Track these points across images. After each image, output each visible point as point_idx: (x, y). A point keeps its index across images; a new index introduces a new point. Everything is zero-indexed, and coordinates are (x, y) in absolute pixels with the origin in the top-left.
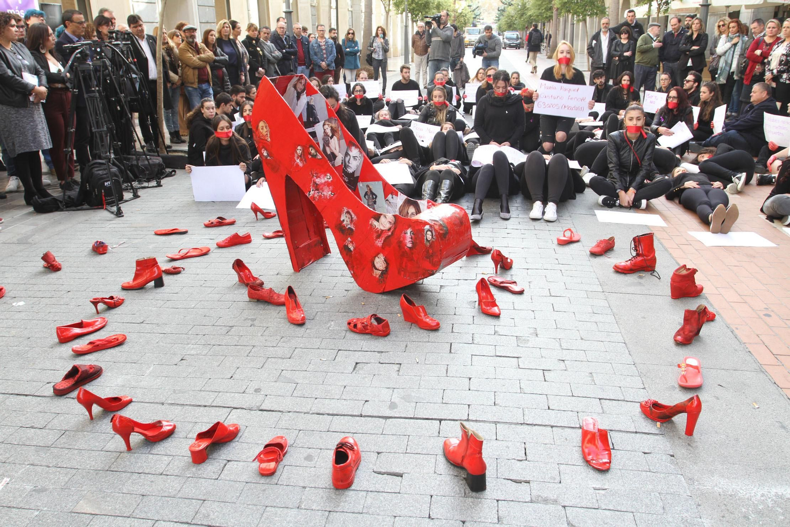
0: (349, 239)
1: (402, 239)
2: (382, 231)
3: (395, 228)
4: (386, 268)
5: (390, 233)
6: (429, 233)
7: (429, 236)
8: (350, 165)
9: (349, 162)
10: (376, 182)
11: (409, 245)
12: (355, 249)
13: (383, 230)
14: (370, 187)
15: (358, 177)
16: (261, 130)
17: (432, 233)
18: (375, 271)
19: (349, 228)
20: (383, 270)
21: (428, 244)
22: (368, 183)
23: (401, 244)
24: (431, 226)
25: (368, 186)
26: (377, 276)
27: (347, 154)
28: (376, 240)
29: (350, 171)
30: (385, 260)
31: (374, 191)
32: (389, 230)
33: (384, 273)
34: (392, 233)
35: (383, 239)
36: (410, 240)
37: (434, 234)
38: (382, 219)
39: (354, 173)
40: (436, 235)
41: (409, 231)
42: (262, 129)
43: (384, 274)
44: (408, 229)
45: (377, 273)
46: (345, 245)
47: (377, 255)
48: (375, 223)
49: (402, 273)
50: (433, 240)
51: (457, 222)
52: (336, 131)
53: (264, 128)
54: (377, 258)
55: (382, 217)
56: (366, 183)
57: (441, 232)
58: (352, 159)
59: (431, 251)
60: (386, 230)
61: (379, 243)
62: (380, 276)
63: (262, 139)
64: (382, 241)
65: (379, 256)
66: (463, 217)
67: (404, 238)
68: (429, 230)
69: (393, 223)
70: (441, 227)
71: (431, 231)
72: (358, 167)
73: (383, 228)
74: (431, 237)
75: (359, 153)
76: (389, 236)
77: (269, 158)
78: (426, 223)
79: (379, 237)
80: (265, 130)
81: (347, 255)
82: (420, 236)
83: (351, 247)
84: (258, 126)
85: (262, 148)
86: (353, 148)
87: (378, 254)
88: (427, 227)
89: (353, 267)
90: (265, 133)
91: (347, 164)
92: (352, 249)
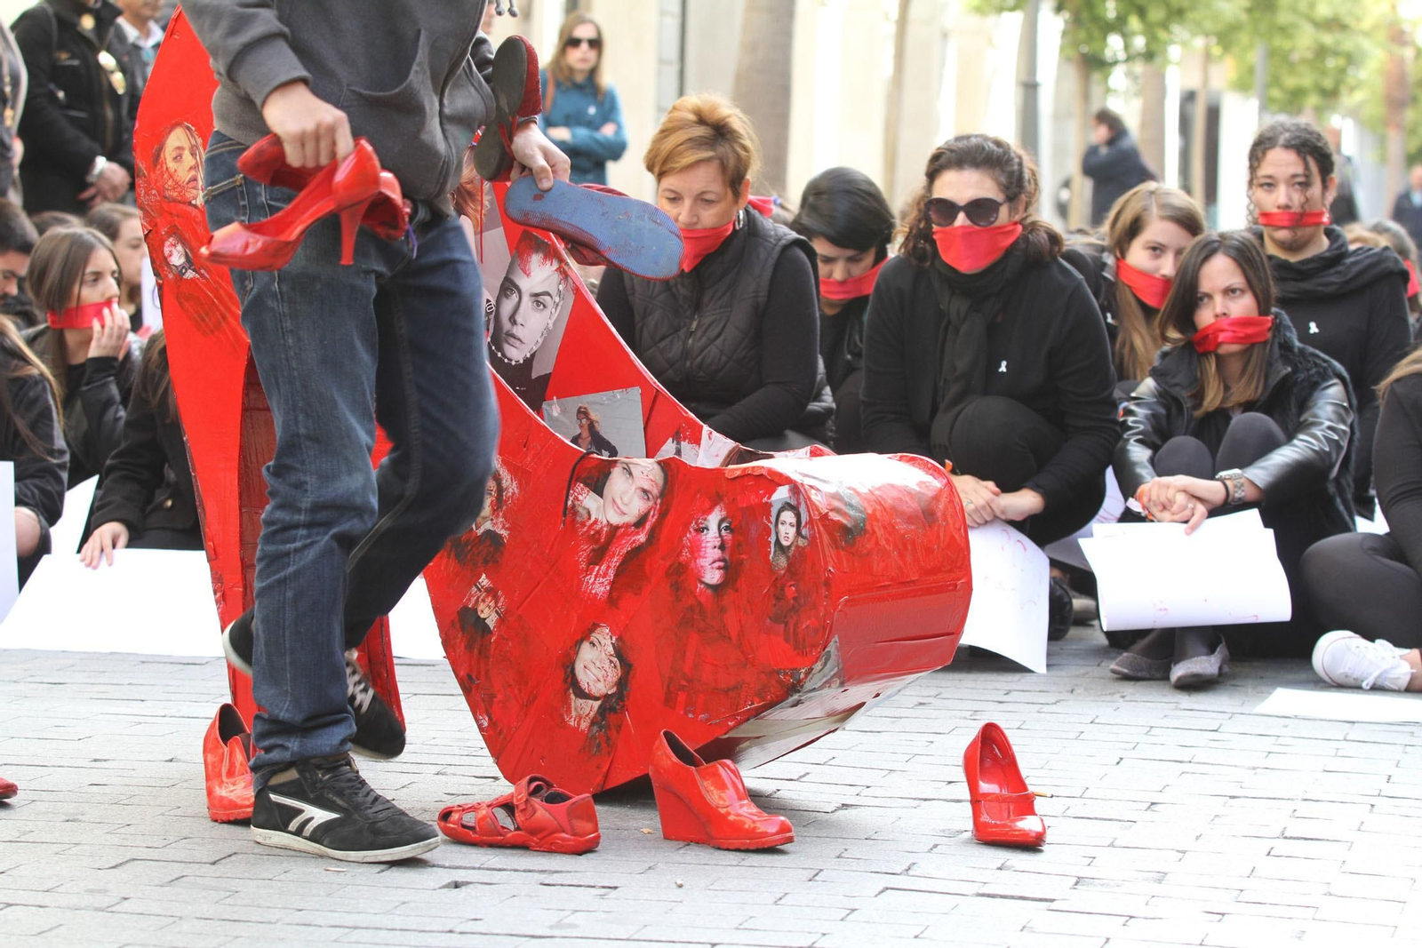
0: (484, 580)
1: (686, 554)
2: (614, 529)
3: (663, 514)
4: (621, 683)
5: (642, 538)
6: (788, 516)
7: (786, 531)
8: (517, 331)
9: (513, 320)
10: (618, 394)
11: (713, 576)
12: (501, 621)
13: (617, 527)
14: (593, 416)
15: (545, 379)
16: (171, 165)
17: (798, 516)
18: (576, 702)
19: (488, 532)
20: (606, 697)
21: (782, 562)
22: (587, 400)
23: (682, 574)
24: (796, 489)
25: (583, 413)
26: (584, 725)
27: (508, 287)
28: (588, 571)
29: (516, 354)
30: (619, 653)
31: (606, 432)
32: (640, 523)
33: (611, 706)
34: (652, 536)
35: (616, 562)
36: (717, 553)
37: (804, 518)
38: (617, 481)
39: (529, 362)
40: (811, 521)
41: (713, 520)
42: (178, 158)
43: (612, 709)
44: (709, 511)
45: (582, 712)
46: (465, 608)
47: (585, 635)
48: (589, 501)
49: (682, 697)
50: (801, 542)
51: (912, 506)
52: (470, 194)
53: (187, 154)
54: (586, 646)
55: (617, 473)
56: (575, 402)
57: (834, 516)
58: (526, 300)
59: (791, 590)
60: (627, 526)
61: (598, 583)
62: (593, 723)
63: (175, 201)
64: (611, 573)
65: (595, 636)
66: (936, 498)
67: (696, 549)
68: (788, 506)
69: (655, 492)
70: (836, 504)
71: (795, 509)
72: (548, 334)
73: (616, 519)
74: (792, 531)
75: (556, 277)
76: (637, 551)
77: (190, 274)
78: (776, 480)
79: (598, 557)
80: (188, 160)
81: (469, 648)
82: (754, 533)
83: (489, 615)
84: (161, 148)
85: (169, 234)
86: (535, 259)
87: (595, 627)
88: (782, 494)
89: (492, 696)
90: (183, 174)
91: (506, 325)
92: (491, 621)
